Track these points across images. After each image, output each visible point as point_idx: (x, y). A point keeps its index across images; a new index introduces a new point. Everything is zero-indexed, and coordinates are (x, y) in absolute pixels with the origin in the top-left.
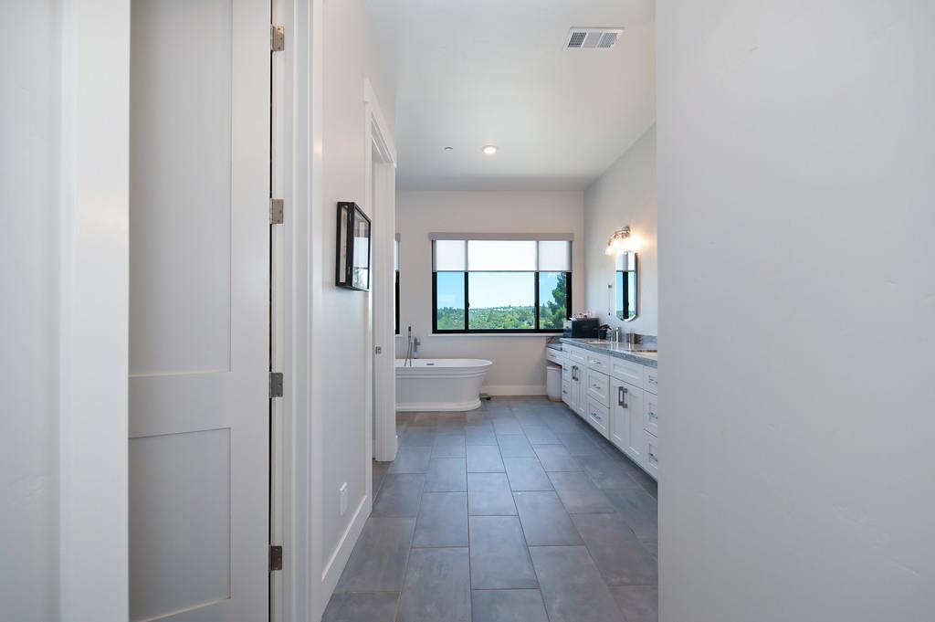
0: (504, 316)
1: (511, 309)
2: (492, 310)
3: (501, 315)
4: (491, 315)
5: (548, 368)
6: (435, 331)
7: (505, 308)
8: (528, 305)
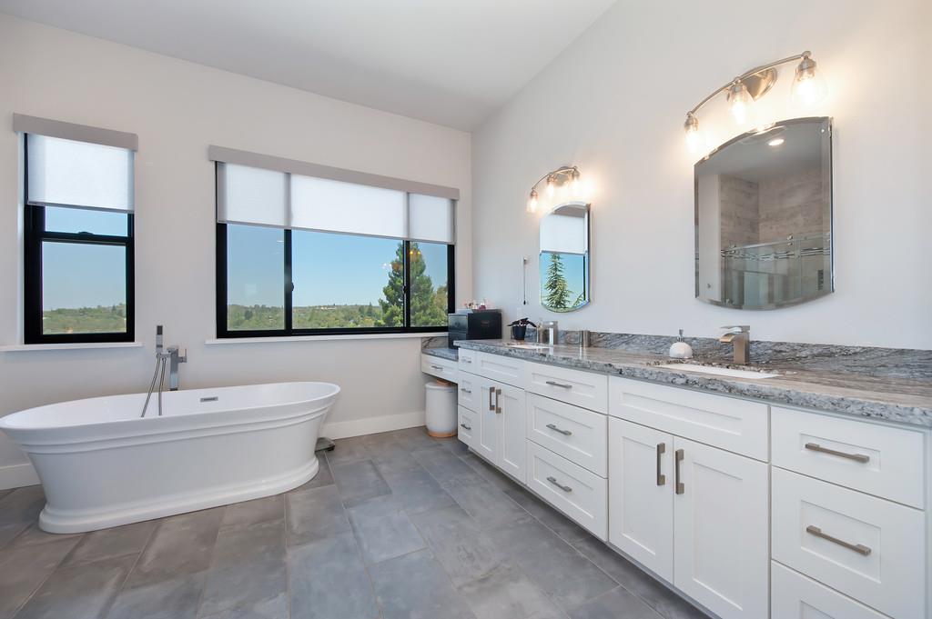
0: (328, 315)
1: (335, 308)
2: (314, 309)
3: (325, 314)
4: (312, 314)
5: (428, 386)
6: (222, 332)
7: (329, 307)
8: (354, 304)
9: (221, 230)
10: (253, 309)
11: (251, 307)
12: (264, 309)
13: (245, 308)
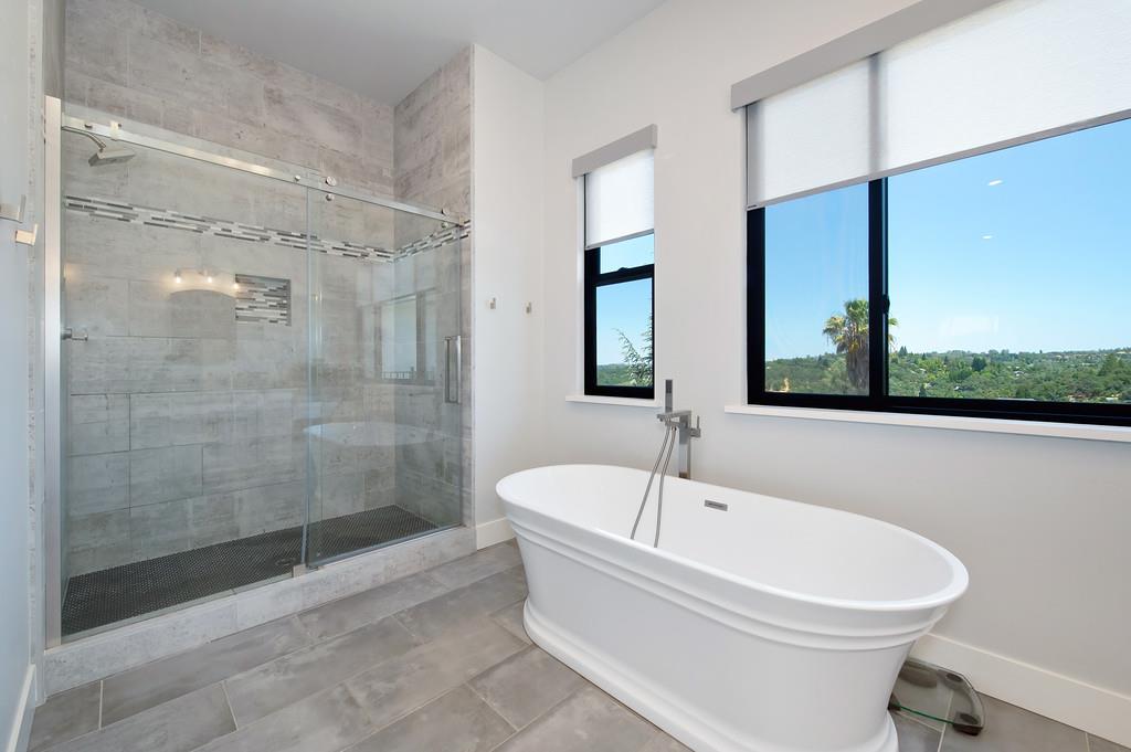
9: (756, 220)
10: (987, 356)
11: (983, 355)
12: (1005, 356)
13: (973, 355)
